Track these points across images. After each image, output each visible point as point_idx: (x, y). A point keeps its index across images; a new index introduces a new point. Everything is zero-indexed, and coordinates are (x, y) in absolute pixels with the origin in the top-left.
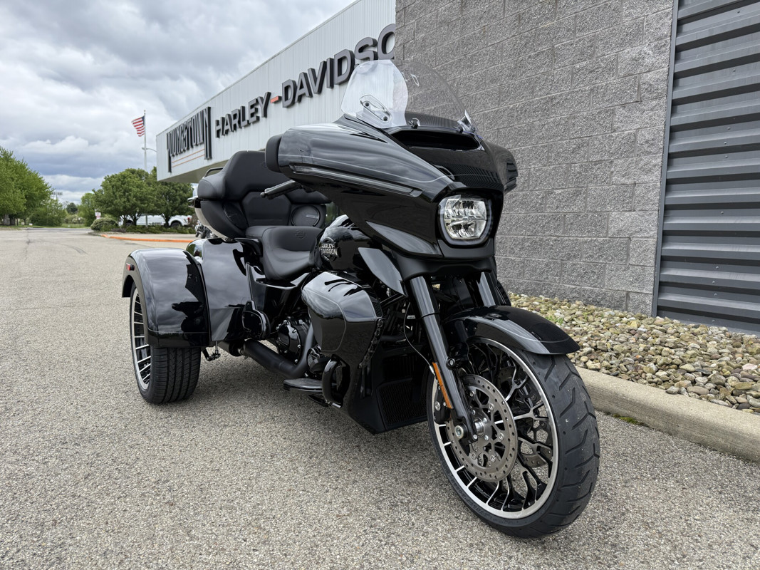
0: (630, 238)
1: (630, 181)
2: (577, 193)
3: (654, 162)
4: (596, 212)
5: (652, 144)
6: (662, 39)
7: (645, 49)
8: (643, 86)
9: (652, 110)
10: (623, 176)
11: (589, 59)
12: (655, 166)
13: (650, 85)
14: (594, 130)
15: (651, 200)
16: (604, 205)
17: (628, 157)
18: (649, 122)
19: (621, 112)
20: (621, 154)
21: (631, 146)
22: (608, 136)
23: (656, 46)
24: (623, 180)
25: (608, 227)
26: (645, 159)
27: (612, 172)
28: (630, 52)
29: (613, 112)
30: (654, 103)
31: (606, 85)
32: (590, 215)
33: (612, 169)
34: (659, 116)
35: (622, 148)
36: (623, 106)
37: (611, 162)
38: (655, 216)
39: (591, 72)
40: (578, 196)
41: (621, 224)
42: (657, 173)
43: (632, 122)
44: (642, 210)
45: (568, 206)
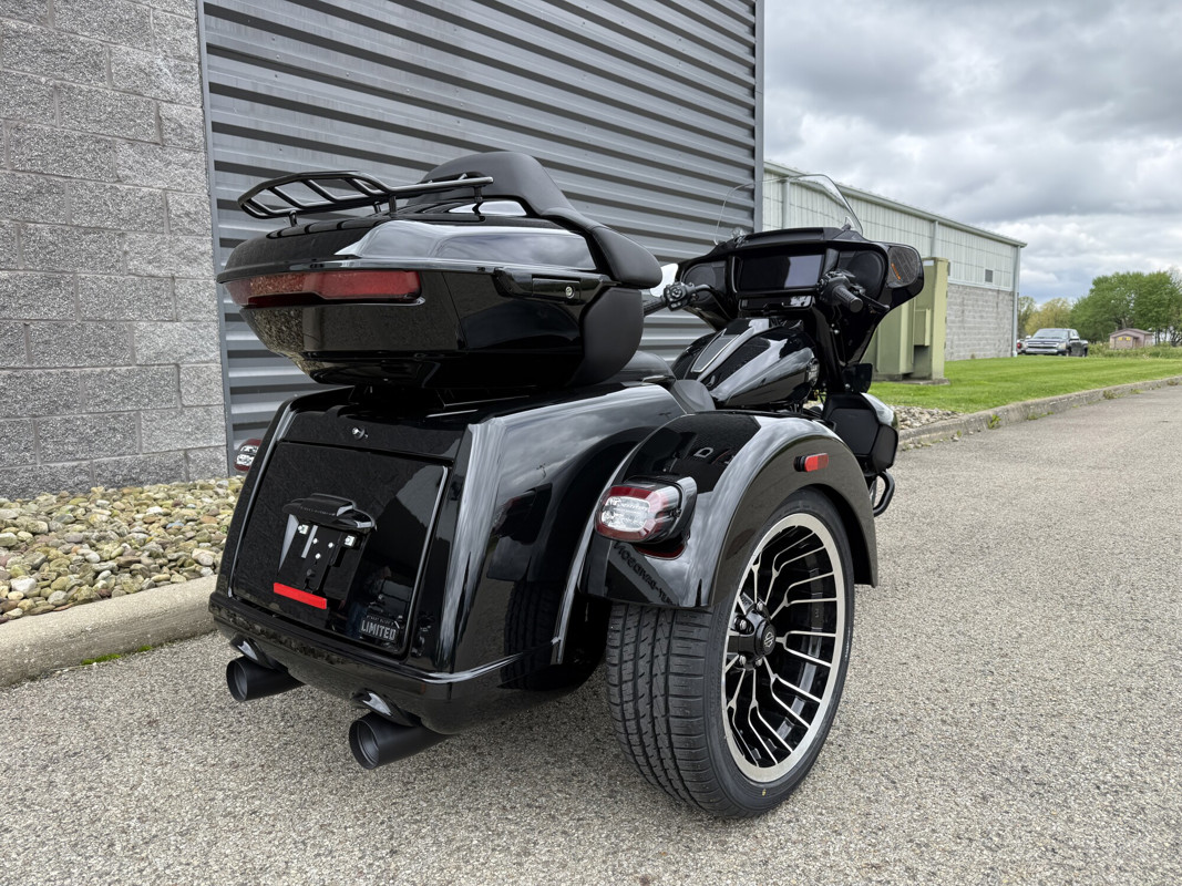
0: (177, 366)
1: (162, 273)
2: (52, 282)
3: (202, 249)
4: (103, 320)
5: (195, 220)
6: (185, 60)
7: (159, 62)
8: (167, 123)
9: (184, 166)
10: (150, 263)
11: (39, 23)
12: (202, 254)
13: (181, 126)
14: (76, 168)
15: (205, 306)
16: (121, 311)
17: (153, 231)
18: (184, 183)
19: (126, 152)
20: (143, 226)
21: (160, 215)
22: (108, 186)
23: (176, 66)
24: (150, 269)
25: (133, 348)
26: (188, 241)
27: (126, 253)
28: (131, 55)
29: (111, 146)
30: (188, 156)
31: (90, 91)
32: (91, 325)
33: (126, 247)
34: (197, 179)
35: (143, 214)
36: (132, 142)
37: (122, 235)
38: (214, 330)
39: (49, 52)
40: (50, 287)
41: (161, 342)
42: (208, 265)
43: (149, 174)
44: (191, 320)
45: (31, 306)
